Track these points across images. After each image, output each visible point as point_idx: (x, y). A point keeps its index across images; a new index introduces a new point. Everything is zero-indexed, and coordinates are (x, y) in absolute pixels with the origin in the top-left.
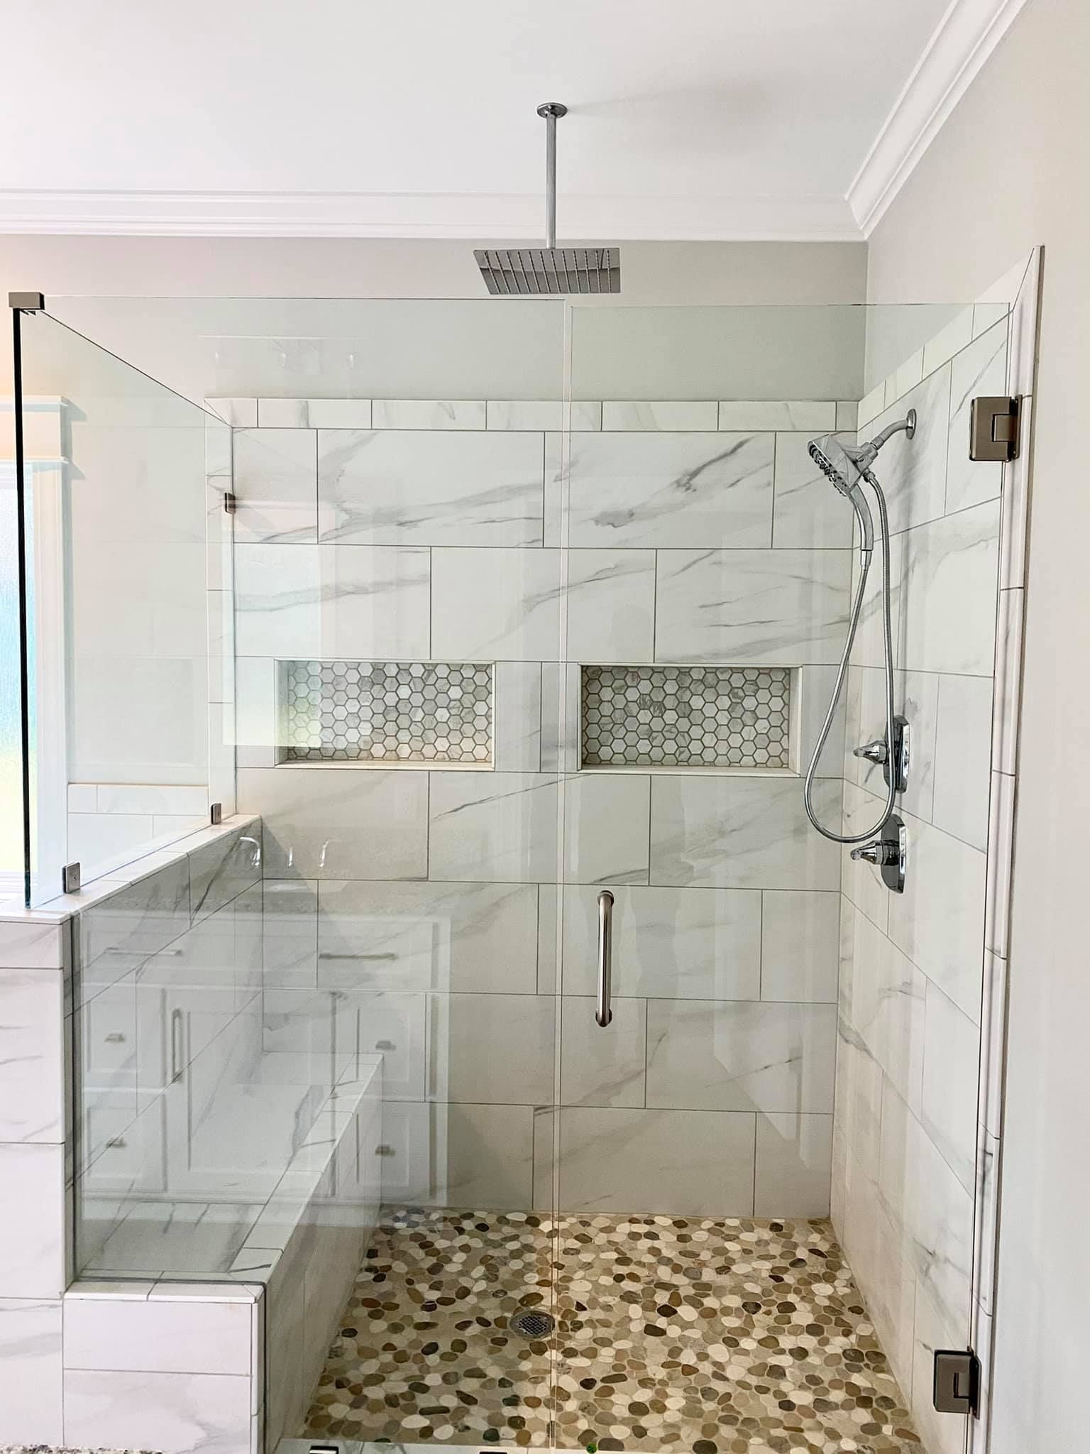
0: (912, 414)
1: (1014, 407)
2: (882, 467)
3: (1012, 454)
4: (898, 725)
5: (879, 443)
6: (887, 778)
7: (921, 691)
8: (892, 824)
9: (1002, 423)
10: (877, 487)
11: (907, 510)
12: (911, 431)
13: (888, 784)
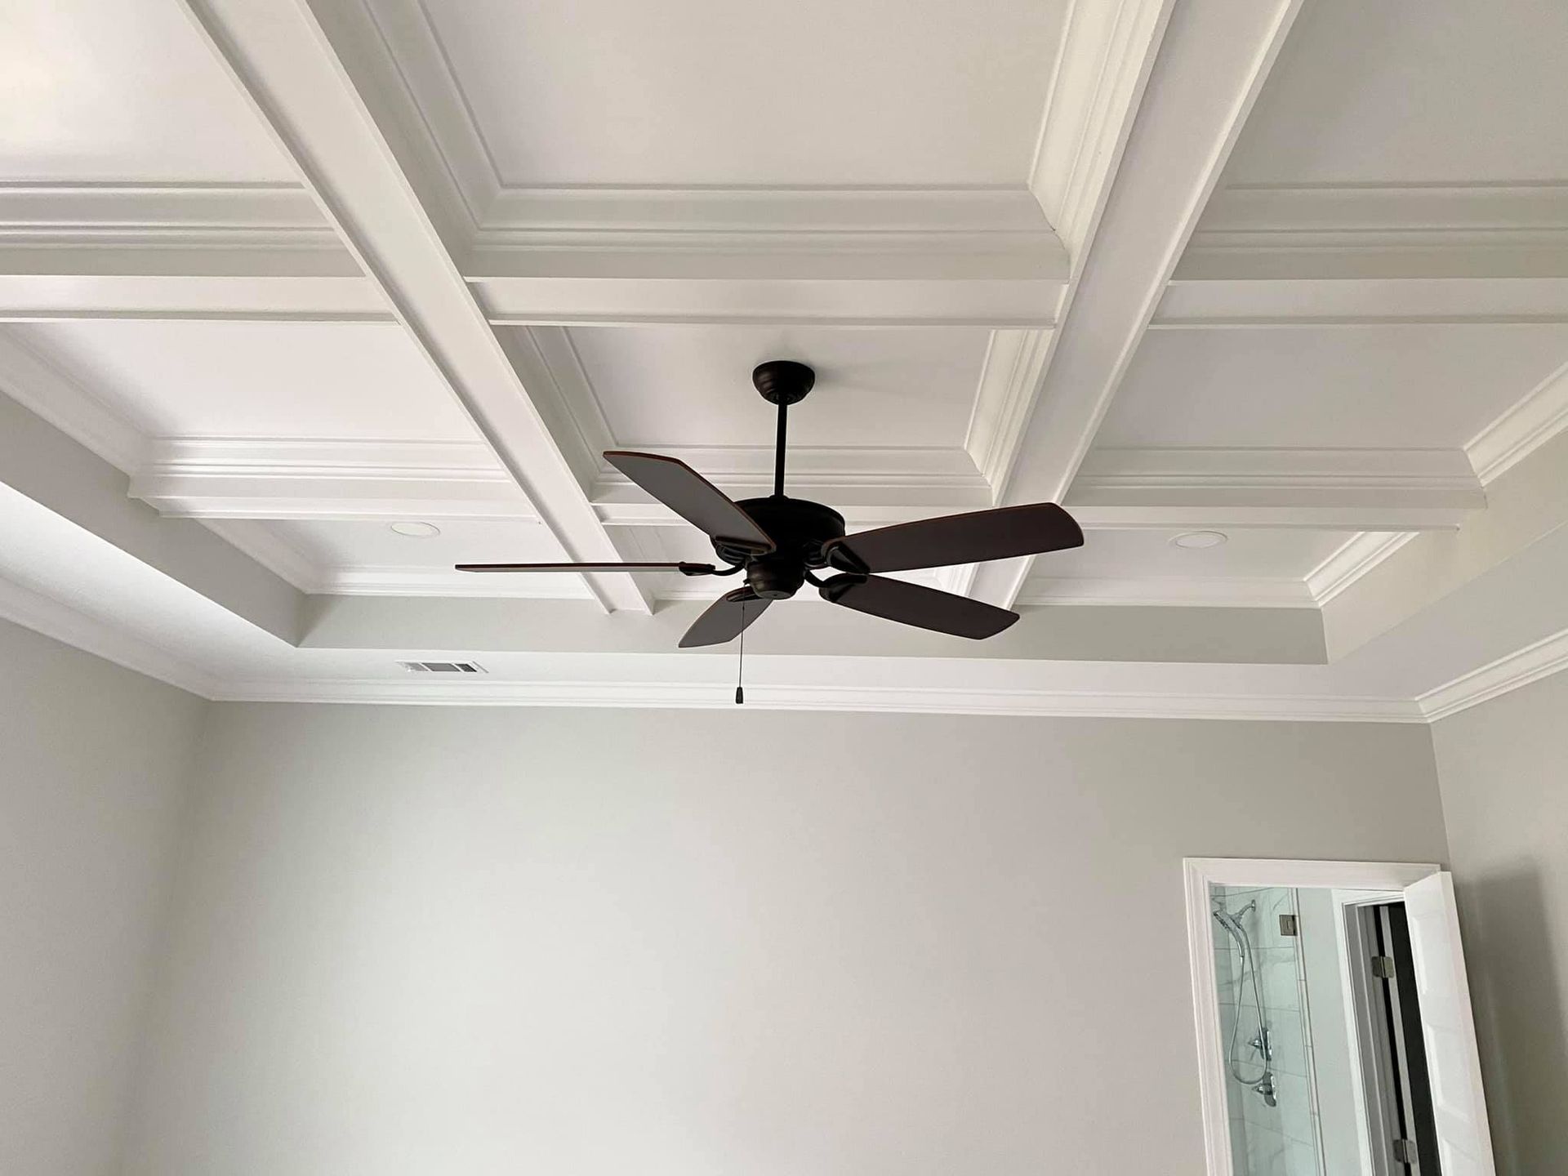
0: (1253, 901)
1: (1293, 917)
2: (1243, 922)
3: (1295, 933)
4: (1265, 1031)
5: (1242, 912)
6: (1262, 1055)
7: (1272, 1017)
8: (1267, 1075)
9: (1290, 923)
10: (1243, 930)
11: (1256, 939)
12: (1254, 909)
13: (1263, 1058)
